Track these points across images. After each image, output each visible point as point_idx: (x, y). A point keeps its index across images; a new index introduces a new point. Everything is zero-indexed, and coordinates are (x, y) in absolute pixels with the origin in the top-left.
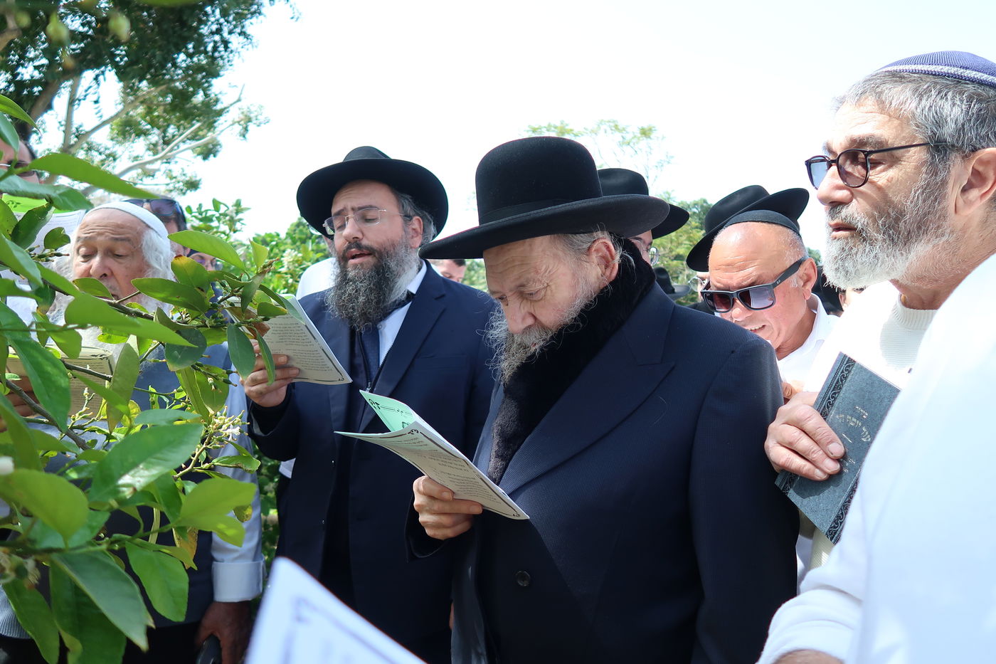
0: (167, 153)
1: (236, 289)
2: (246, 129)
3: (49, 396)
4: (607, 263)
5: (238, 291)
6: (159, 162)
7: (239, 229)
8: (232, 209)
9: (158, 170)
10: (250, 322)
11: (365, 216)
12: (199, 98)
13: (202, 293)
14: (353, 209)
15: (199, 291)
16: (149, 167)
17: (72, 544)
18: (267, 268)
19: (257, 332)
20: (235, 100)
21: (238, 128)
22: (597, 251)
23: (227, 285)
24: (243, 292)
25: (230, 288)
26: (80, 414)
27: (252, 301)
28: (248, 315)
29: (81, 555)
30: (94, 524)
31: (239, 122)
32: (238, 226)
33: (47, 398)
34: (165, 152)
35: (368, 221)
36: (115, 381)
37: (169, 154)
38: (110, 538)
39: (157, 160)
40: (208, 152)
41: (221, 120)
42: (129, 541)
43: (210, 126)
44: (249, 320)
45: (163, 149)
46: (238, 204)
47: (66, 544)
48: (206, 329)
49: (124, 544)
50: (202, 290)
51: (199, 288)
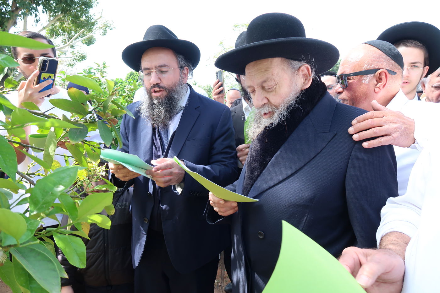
0: (70, 43)
1: (100, 103)
2: (105, 30)
3: (6, 164)
4: (306, 77)
5: (101, 104)
6: (67, 47)
7: (105, 76)
8: (102, 66)
9: (67, 51)
10: (108, 119)
11: (161, 70)
12: (83, 18)
13: (84, 106)
14: (155, 67)
15: (82, 105)
16: (63, 50)
17: (20, 242)
18: (115, 92)
19: (112, 123)
20: (99, 18)
21: (102, 31)
22: (302, 71)
23: (96, 102)
24: (103, 105)
25: (97, 103)
26: (32, 164)
27: (108, 109)
28: (107, 115)
29: (25, 247)
30: (33, 229)
31: (101, 28)
32: (105, 74)
33: (5, 165)
34: (70, 42)
35: (162, 72)
36: (46, 151)
37: (71, 43)
38: (45, 230)
39: (66, 46)
40: (90, 42)
41: (94, 27)
42: (55, 231)
43: (90, 30)
44: (108, 118)
45: (69, 41)
46: (104, 64)
47: (17, 241)
48: (87, 123)
49: (52, 233)
50: (84, 105)
51: (82, 104)
